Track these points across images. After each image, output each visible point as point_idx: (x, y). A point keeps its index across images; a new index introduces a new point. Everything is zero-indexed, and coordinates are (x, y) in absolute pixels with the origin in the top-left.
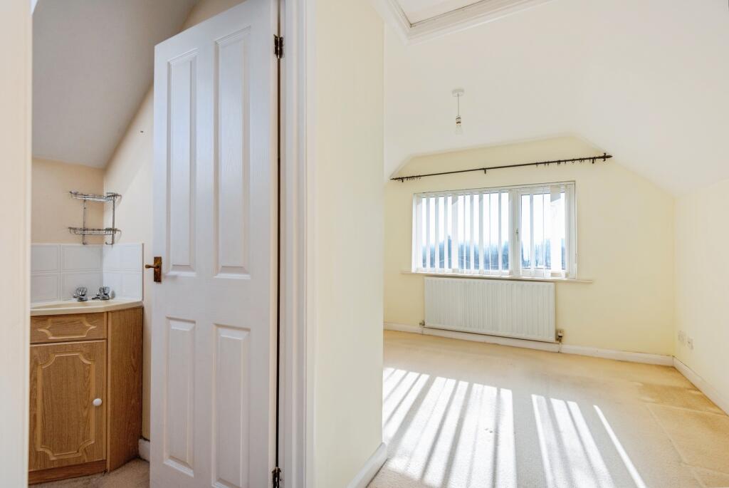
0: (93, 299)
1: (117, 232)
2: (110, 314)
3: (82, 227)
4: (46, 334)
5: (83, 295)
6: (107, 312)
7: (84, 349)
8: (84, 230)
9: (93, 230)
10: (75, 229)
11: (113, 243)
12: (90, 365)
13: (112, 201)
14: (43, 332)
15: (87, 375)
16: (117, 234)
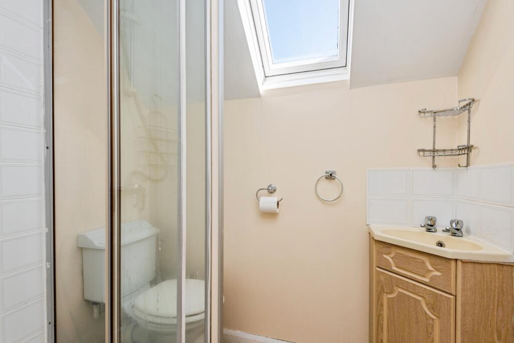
0: (443, 231)
1: (473, 150)
2: (459, 263)
3: (432, 148)
4: (390, 263)
5: (432, 226)
6: (456, 260)
7: (427, 297)
8: (434, 151)
9: (444, 151)
10: (424, 151)
11: (468, 165)
12: (433, 319)
13: (467, 111)
14: (387, 259)
15: (430, 331)
16: (473, 153)
